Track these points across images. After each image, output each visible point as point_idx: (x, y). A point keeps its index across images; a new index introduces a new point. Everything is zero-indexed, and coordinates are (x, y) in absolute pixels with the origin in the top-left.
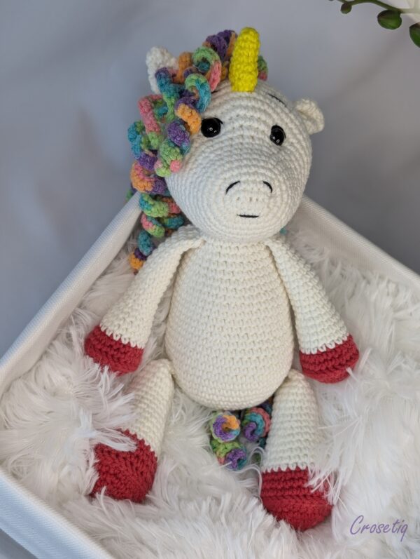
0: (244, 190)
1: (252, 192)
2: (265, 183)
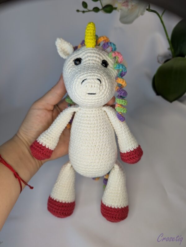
0: (89, 82)
1: (92, 83)
2: (98, 79)
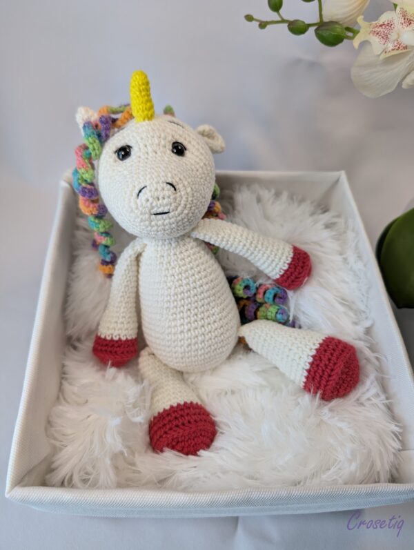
2: (168, 183)
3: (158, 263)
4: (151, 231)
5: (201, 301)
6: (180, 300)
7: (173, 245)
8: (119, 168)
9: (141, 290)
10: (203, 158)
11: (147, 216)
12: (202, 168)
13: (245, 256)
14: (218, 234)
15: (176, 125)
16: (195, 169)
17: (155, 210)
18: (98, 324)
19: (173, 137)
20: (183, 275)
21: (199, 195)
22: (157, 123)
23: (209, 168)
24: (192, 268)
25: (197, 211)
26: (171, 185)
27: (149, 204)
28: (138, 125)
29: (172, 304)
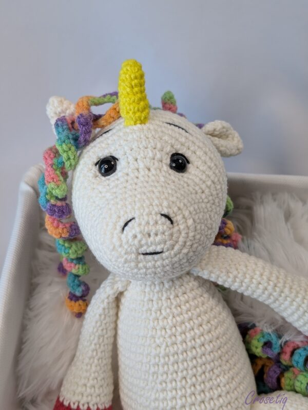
2: (162, 215)
3: (144, 309)
4: (137, 274)
5: (201, 366)
6: (173, 365)
7: (167, 286)
8: (100, 188)
9: (120, 342)
10: (211, 173)
11: (133, 256)
12: (209, 187)
13: (267, 303)
14: (228, 272)
15: (176, 129)
16: (200, 191)
17: (144, 249)
18: (61, 384)
19: (172, 146)
20: (178, 328)
21: (203, 227)
22: (152, 127)
23: (219, 187)
24: (191, 319)
25: (200, 248)
26: (167, 216)
27: (136, 242)
28: (128, 130)
29: (161, 368)
